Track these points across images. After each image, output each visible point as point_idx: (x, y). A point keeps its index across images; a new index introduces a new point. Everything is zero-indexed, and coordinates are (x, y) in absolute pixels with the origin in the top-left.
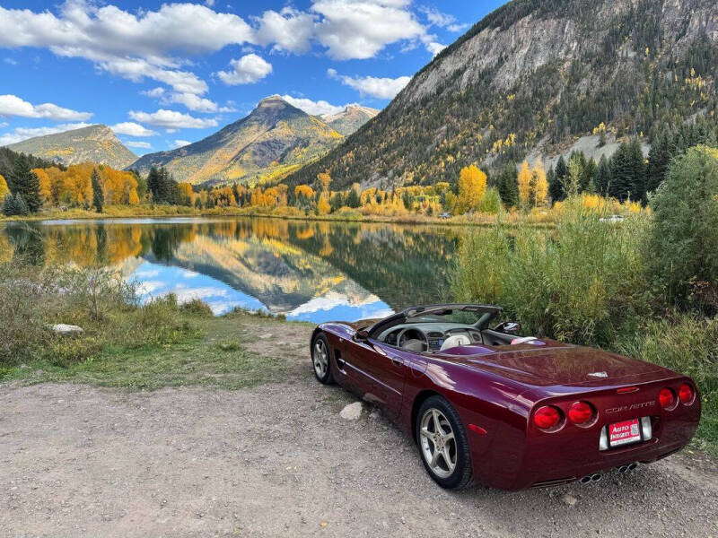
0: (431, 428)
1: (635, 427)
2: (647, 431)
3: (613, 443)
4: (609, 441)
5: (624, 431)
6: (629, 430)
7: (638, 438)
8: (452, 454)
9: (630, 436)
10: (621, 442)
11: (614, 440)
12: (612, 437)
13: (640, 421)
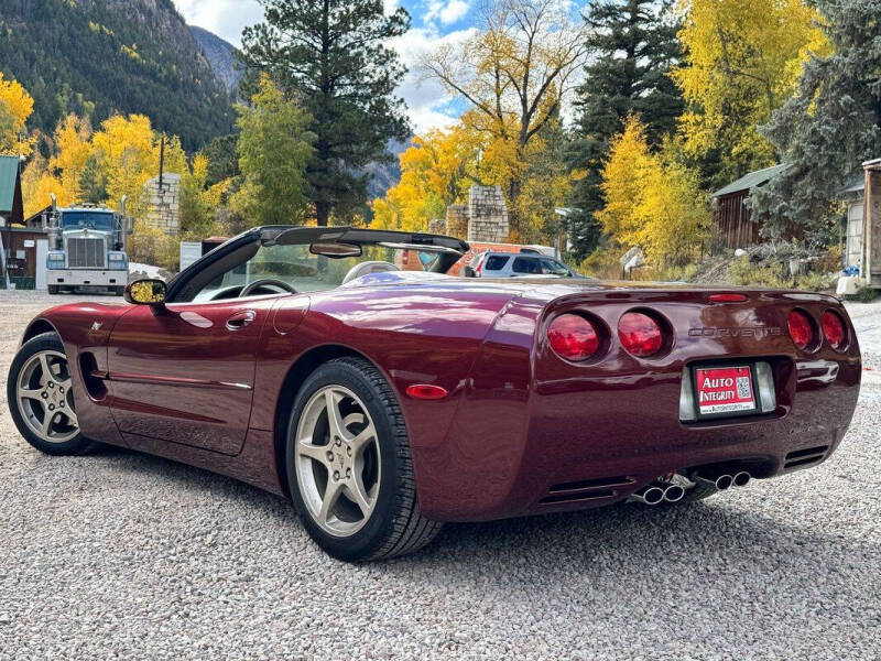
0: (321, 436)
1: (743, 383)
2: (767, 394)
3: (706, 410)
4: (696, 405)
5: (725, 389)
6: (734, 388)
7: (751, 406)
8: (368, 480)
9: (736, 400)
10: (719, 409)
11: (707, 403)
12: (702, 396)
13: (753, 371)
